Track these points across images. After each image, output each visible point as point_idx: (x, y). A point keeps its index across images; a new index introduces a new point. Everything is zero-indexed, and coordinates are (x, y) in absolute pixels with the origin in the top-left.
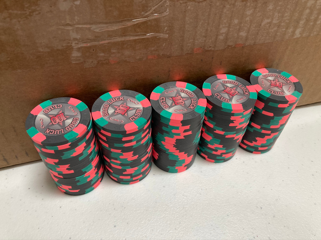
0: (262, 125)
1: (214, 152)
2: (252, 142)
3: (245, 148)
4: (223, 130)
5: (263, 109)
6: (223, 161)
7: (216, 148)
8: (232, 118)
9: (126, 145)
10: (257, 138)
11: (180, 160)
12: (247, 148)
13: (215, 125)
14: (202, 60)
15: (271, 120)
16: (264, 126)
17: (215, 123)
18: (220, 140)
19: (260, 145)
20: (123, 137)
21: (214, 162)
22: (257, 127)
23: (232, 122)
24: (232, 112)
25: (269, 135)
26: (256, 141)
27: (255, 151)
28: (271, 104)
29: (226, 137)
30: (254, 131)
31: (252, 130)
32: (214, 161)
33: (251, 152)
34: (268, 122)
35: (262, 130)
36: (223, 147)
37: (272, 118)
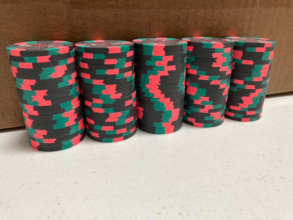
0: (244, 79)
1: (201, 111)
2: (238, 106)
3: (233, 116)
4: (207, 74)
5: (243, 58)
6: (212, 124)
7: (203, 102)
8: (214, 55)
9: (109, 72)
10: (243, 98)
11: (166, 112)
12: (234, 115)
13: (198, 70)
14: (178, 17)
15: (253, 70)
16: (247, 79)
17: (198, 67)
18: (205, 90)
19: (247, 107)
20: (106, 58)
21: (203, 127)
22: (239, 82)
23: (214, 60)
24: (213, 47)
25: (253, 91)
26: (242, 102)
27: (243, 117)
28: (249, 49)
29: (212, 83)
30: (238, 89)
31: (235, 89)
32: (202, 125)
33: (239, 120)
34: (250, 75)
35: (246, 85)
36: (210, 100)
37: (253, 67)
